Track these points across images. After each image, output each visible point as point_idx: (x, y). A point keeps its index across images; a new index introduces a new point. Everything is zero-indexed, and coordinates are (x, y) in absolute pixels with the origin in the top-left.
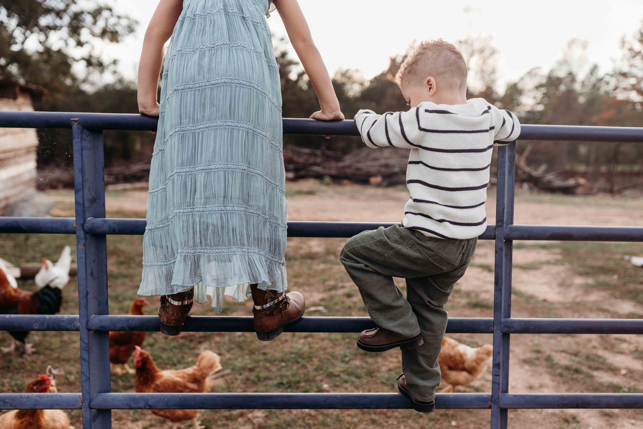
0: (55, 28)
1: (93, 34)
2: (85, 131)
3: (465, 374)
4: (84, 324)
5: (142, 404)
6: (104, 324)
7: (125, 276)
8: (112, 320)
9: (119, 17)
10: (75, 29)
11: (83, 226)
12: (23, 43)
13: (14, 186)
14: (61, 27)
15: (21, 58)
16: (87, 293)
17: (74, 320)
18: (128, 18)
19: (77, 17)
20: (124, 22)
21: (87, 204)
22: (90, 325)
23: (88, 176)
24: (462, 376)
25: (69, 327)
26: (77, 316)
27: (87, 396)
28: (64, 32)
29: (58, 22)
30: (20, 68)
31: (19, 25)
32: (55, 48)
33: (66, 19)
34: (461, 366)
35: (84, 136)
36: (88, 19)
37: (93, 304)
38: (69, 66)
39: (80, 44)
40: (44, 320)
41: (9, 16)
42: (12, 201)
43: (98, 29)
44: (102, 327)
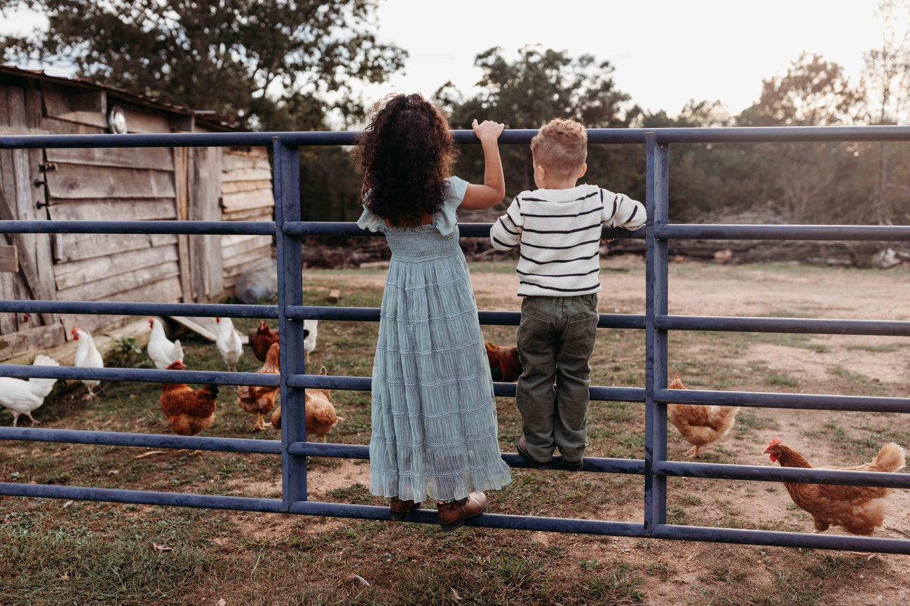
0: (302, 67)
1: (351, 74)
2: (284, 148)
3: (708, 429)
4: (282, 312)
5: (329, 384)
6: (298, 312)
7: (361, 346)
8: (304, 309)
9: (383, 48)
10: (327, 68)
11: (281, 227)
12: (265, 88)
13: (248, 253)
14: (311, 66)
15: (263, 108)
16: (285, 285)
17: (274, 308)
18: (393, 49)
19: (330, 50)
20: (389, 54)
21: (284, 209)
22: (287, 313)
23: (285, 185)
24: (706, 432)
25: (270, 314)
26: (277, 306)
27: (284, 375)
28: (313, 73)
29: (307, 59)
30: (261, 121)
31: (259, 66)
32: (304, 92)
33: (317, 55)
34: (704, 420)
35: (283, 152)
36: (345, 52)
37: (289, 296)
38: (322, 115)
39: (334, 86)
40: (251, 308)
41: (249, 56)
42: (244, 269)
43: (355, 66)
44: (297, 315)
